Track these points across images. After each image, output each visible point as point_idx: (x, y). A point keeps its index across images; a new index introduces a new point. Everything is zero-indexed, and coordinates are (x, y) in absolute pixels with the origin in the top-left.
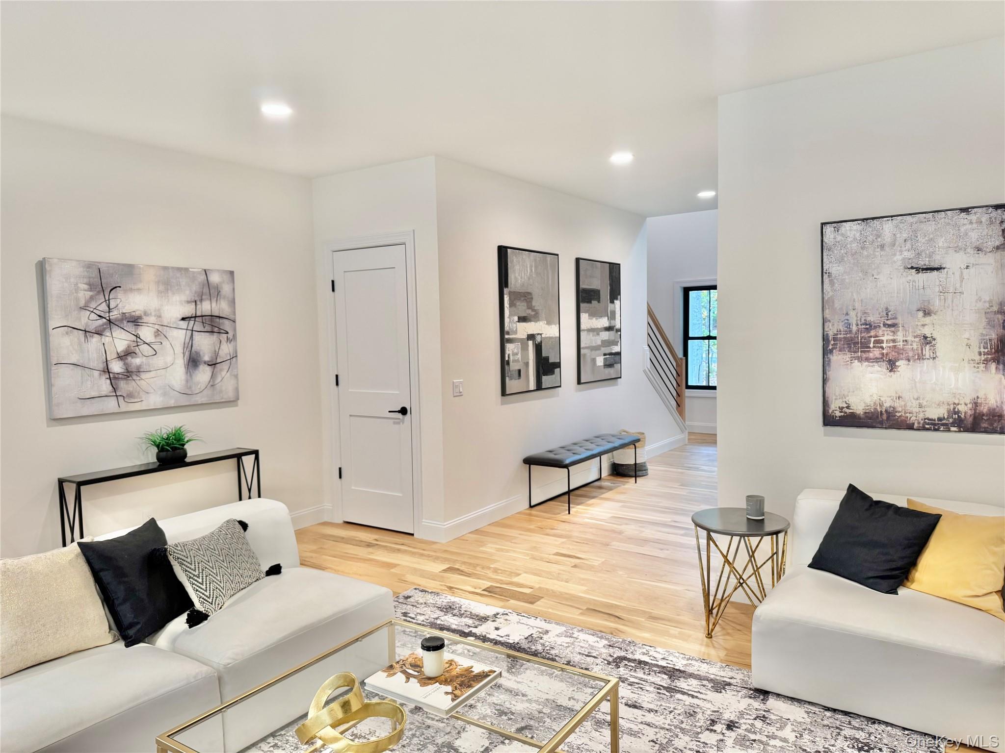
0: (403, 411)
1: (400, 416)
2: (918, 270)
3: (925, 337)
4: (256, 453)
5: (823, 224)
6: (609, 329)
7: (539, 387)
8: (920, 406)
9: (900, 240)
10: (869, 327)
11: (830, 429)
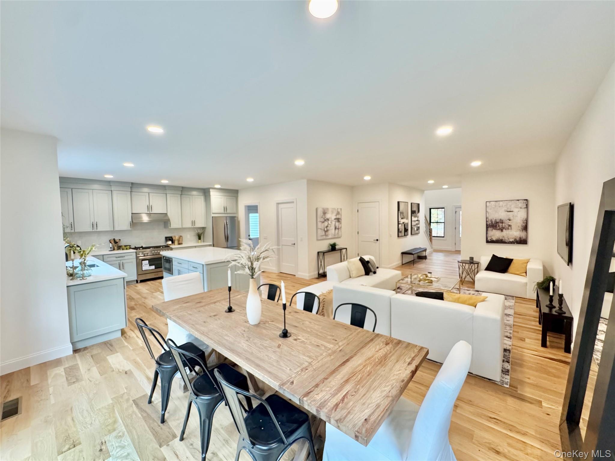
0: (377, 240)
1: (376, 241)
2: (508, 212)
3: (509, 225)
4: (346, 249)
5: (486, 202)
6: (418, 220)
7: (405, 235)
8: (508, 239)
9: (504, 205)
10: (497, 223)
11: (488, 244)
